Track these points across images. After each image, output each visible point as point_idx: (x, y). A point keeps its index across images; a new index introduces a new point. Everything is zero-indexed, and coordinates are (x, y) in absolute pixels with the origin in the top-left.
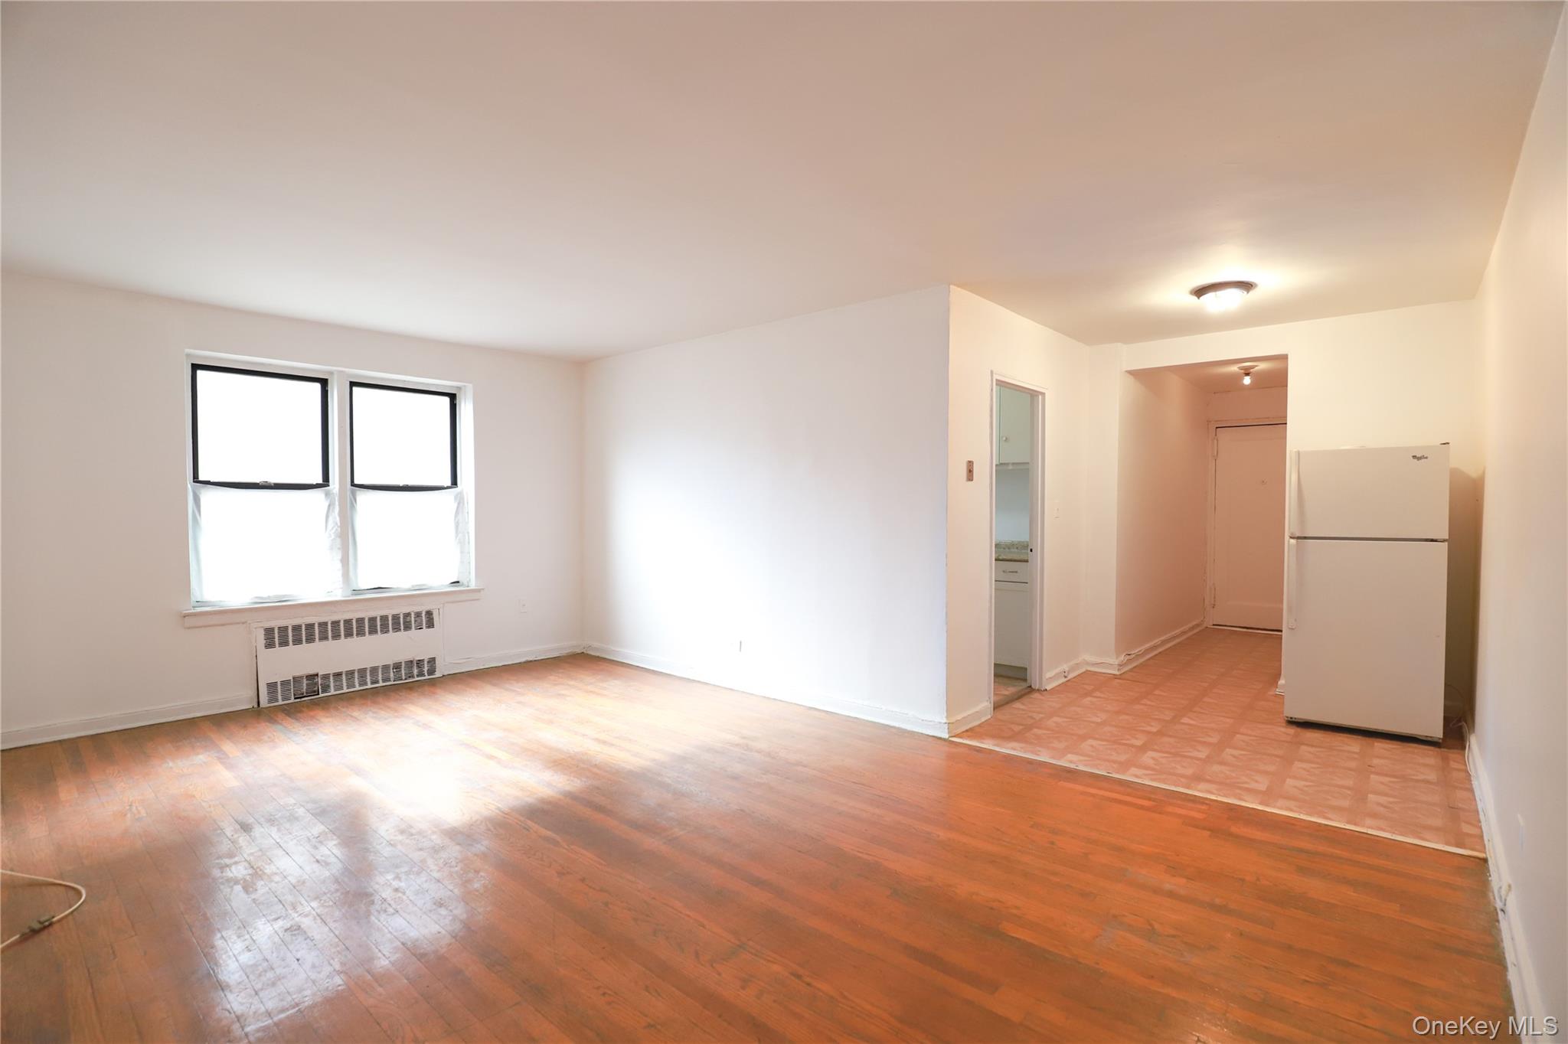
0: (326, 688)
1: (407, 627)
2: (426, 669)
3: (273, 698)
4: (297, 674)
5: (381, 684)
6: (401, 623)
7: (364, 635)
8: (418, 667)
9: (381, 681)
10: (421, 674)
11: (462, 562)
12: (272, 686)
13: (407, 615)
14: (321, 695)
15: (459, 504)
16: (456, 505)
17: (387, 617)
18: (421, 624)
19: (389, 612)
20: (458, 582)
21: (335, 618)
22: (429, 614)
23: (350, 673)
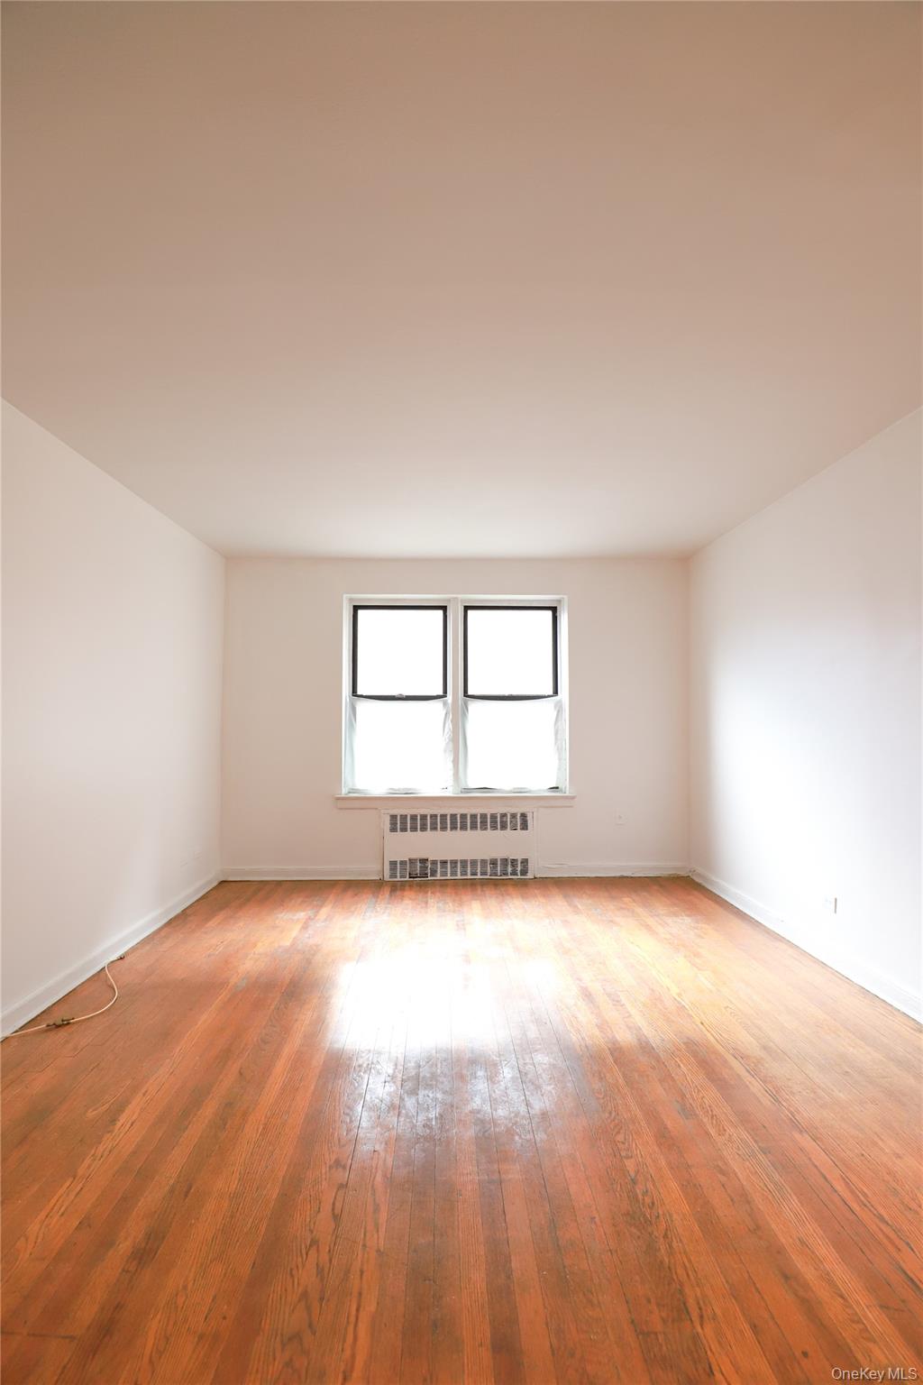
0: (434, 873)
1: (504, 827)
2: (519, 869)
3: (393, 875)
4: (414, 856)
5: (479, 876)
6: (498, 822)
7: (466, 829)
8: (513, 866)
9: (479, 874)
10: (514, 873)
11: (559, 769)
12: (393, 864)
13: (504, 815)
14: (429, 878)
15: (558, 711)
16: (556, 713)
17: (486, 815)
18: (516, 825)
19: (488, 811)
20: (557, 788)
21: (443, 812)
22: (524, 816)
23: (454, 863)
